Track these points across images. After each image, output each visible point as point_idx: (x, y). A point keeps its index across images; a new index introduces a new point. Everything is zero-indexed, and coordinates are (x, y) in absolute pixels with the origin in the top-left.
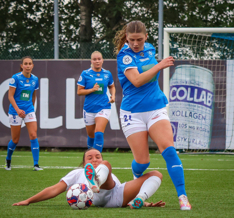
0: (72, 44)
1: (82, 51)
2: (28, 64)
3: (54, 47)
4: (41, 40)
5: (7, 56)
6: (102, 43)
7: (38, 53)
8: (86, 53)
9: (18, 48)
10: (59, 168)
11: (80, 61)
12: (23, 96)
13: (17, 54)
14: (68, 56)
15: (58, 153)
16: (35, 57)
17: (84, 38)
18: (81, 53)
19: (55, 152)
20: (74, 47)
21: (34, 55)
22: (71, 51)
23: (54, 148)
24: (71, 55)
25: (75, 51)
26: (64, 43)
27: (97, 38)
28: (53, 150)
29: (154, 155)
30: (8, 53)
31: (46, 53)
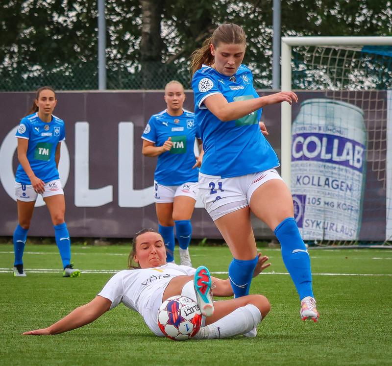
0: (128, 65)
1: (146, 77)
2: (48, 100)
3: (97, 69)
4: (76, 58)
5: (20, 84)
6: (178, 63)
7: (71, 81)
8: (152, 80)
9: (38, 72)
10: (106, 272)
11: (142, 93)
12: (40, 153)
13: (35, 82)
14: (122, 86)
15: (106, 248)
16: (66, 87)
17: (148, 54)
18: (143, 80)
19: (100, 245)
20: (132, 70)
21: (64, 84)
22: (127, 77)
23: (98, 238)
24: (127, 83)
25: (133, 77)
26: (114, 63)
27: (170, 55)
28: (96, 242)
29: (267, 250)
30: (22, 80)
31: (84, 80)
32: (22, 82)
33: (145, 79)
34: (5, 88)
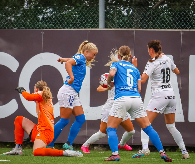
3: (98, 12)
5: (36, 23)
6: (162, 8)
7: (77, 21)
8: (141, 21)
9: (51, 13)
11: (133, 31)
13: (49, 21)
14: (117, 26)
15: (103, 152)
16: (73, 26)
18: (134, 21)
19: (98, 150)
20: (125, 13)
21: (71, 23)
22: (121, 19)
23: (97, 145)
24: (121, 23)
25: (126, 19)
28: (95, 148)
31: (87, 21)
32: (38, 21)
33: (135, 20)
34: (24, 26)
